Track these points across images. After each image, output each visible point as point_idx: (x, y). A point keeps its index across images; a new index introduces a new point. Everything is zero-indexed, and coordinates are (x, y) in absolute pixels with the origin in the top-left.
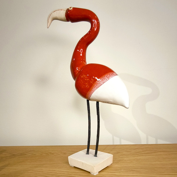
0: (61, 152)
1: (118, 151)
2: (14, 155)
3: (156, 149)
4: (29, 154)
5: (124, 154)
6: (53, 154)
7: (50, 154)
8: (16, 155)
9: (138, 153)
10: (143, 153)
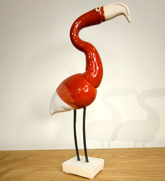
0: (61, 156)
1: (114, 155)
2: (17, 159)
3: (150, 153)
4: (31, 158)
5: (119, 157)
6: (53, 158)
7: (50, 158)
8: (19, 159)
9: (133, 157)
10: (137, 156)
